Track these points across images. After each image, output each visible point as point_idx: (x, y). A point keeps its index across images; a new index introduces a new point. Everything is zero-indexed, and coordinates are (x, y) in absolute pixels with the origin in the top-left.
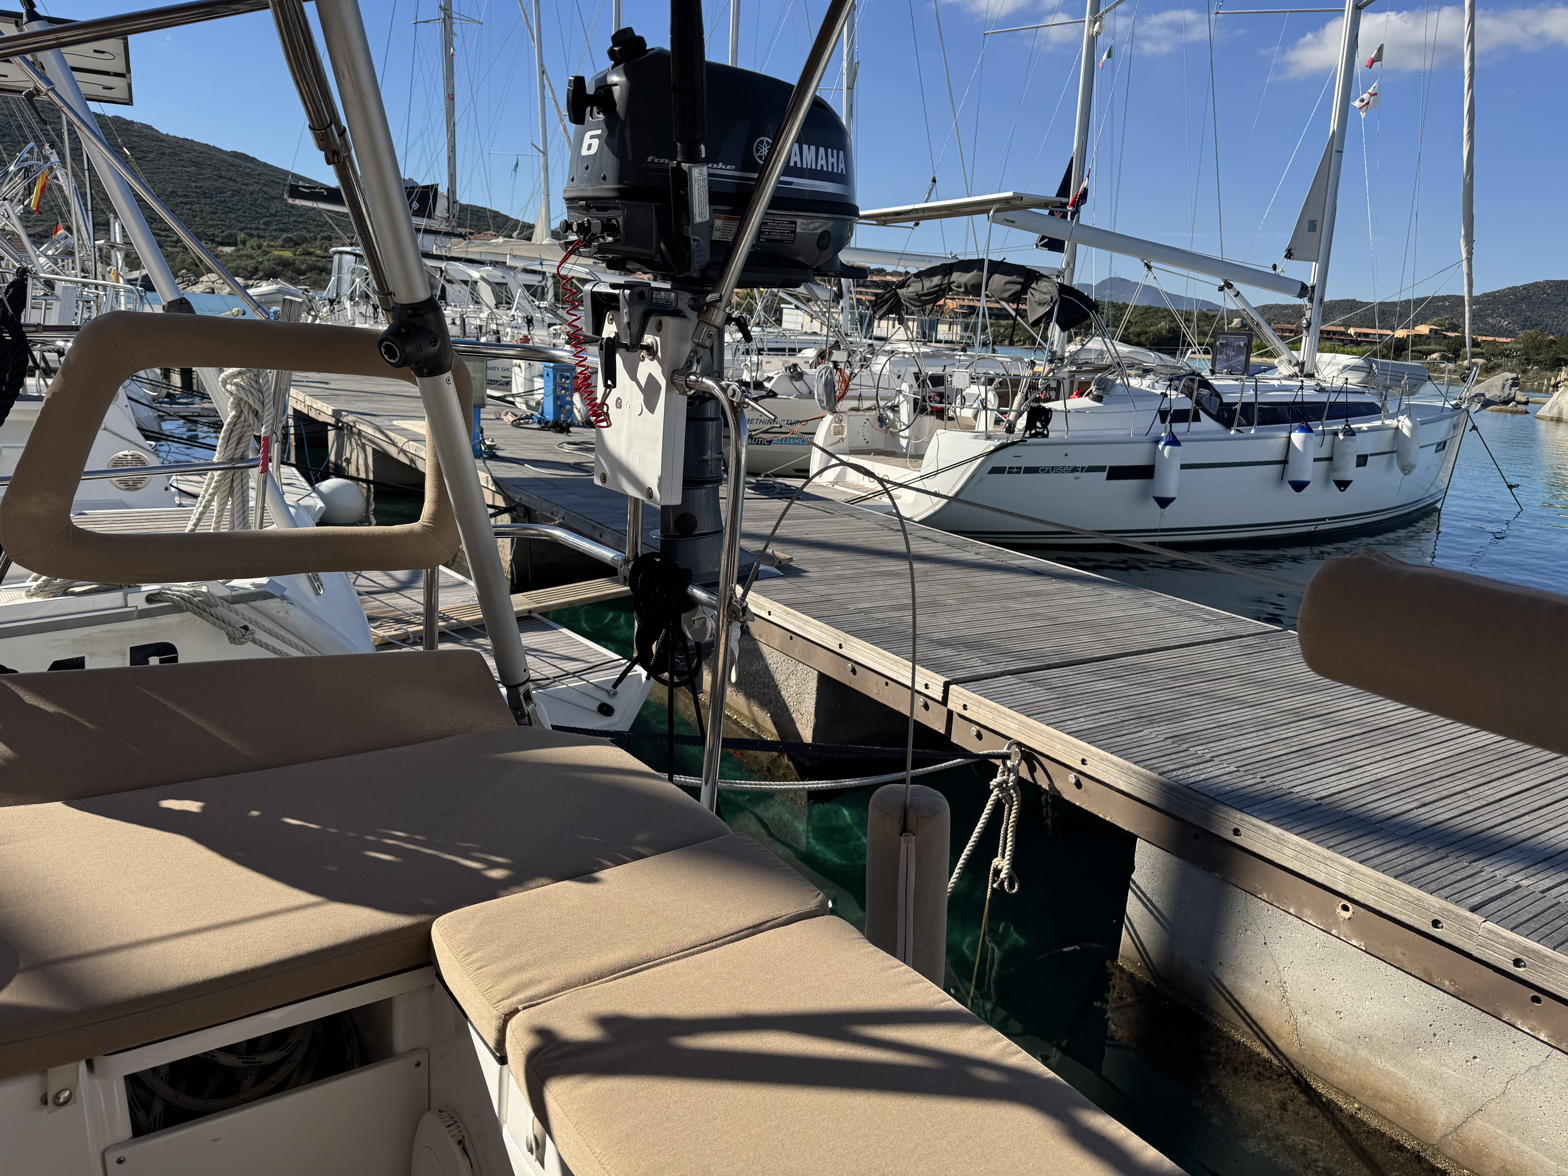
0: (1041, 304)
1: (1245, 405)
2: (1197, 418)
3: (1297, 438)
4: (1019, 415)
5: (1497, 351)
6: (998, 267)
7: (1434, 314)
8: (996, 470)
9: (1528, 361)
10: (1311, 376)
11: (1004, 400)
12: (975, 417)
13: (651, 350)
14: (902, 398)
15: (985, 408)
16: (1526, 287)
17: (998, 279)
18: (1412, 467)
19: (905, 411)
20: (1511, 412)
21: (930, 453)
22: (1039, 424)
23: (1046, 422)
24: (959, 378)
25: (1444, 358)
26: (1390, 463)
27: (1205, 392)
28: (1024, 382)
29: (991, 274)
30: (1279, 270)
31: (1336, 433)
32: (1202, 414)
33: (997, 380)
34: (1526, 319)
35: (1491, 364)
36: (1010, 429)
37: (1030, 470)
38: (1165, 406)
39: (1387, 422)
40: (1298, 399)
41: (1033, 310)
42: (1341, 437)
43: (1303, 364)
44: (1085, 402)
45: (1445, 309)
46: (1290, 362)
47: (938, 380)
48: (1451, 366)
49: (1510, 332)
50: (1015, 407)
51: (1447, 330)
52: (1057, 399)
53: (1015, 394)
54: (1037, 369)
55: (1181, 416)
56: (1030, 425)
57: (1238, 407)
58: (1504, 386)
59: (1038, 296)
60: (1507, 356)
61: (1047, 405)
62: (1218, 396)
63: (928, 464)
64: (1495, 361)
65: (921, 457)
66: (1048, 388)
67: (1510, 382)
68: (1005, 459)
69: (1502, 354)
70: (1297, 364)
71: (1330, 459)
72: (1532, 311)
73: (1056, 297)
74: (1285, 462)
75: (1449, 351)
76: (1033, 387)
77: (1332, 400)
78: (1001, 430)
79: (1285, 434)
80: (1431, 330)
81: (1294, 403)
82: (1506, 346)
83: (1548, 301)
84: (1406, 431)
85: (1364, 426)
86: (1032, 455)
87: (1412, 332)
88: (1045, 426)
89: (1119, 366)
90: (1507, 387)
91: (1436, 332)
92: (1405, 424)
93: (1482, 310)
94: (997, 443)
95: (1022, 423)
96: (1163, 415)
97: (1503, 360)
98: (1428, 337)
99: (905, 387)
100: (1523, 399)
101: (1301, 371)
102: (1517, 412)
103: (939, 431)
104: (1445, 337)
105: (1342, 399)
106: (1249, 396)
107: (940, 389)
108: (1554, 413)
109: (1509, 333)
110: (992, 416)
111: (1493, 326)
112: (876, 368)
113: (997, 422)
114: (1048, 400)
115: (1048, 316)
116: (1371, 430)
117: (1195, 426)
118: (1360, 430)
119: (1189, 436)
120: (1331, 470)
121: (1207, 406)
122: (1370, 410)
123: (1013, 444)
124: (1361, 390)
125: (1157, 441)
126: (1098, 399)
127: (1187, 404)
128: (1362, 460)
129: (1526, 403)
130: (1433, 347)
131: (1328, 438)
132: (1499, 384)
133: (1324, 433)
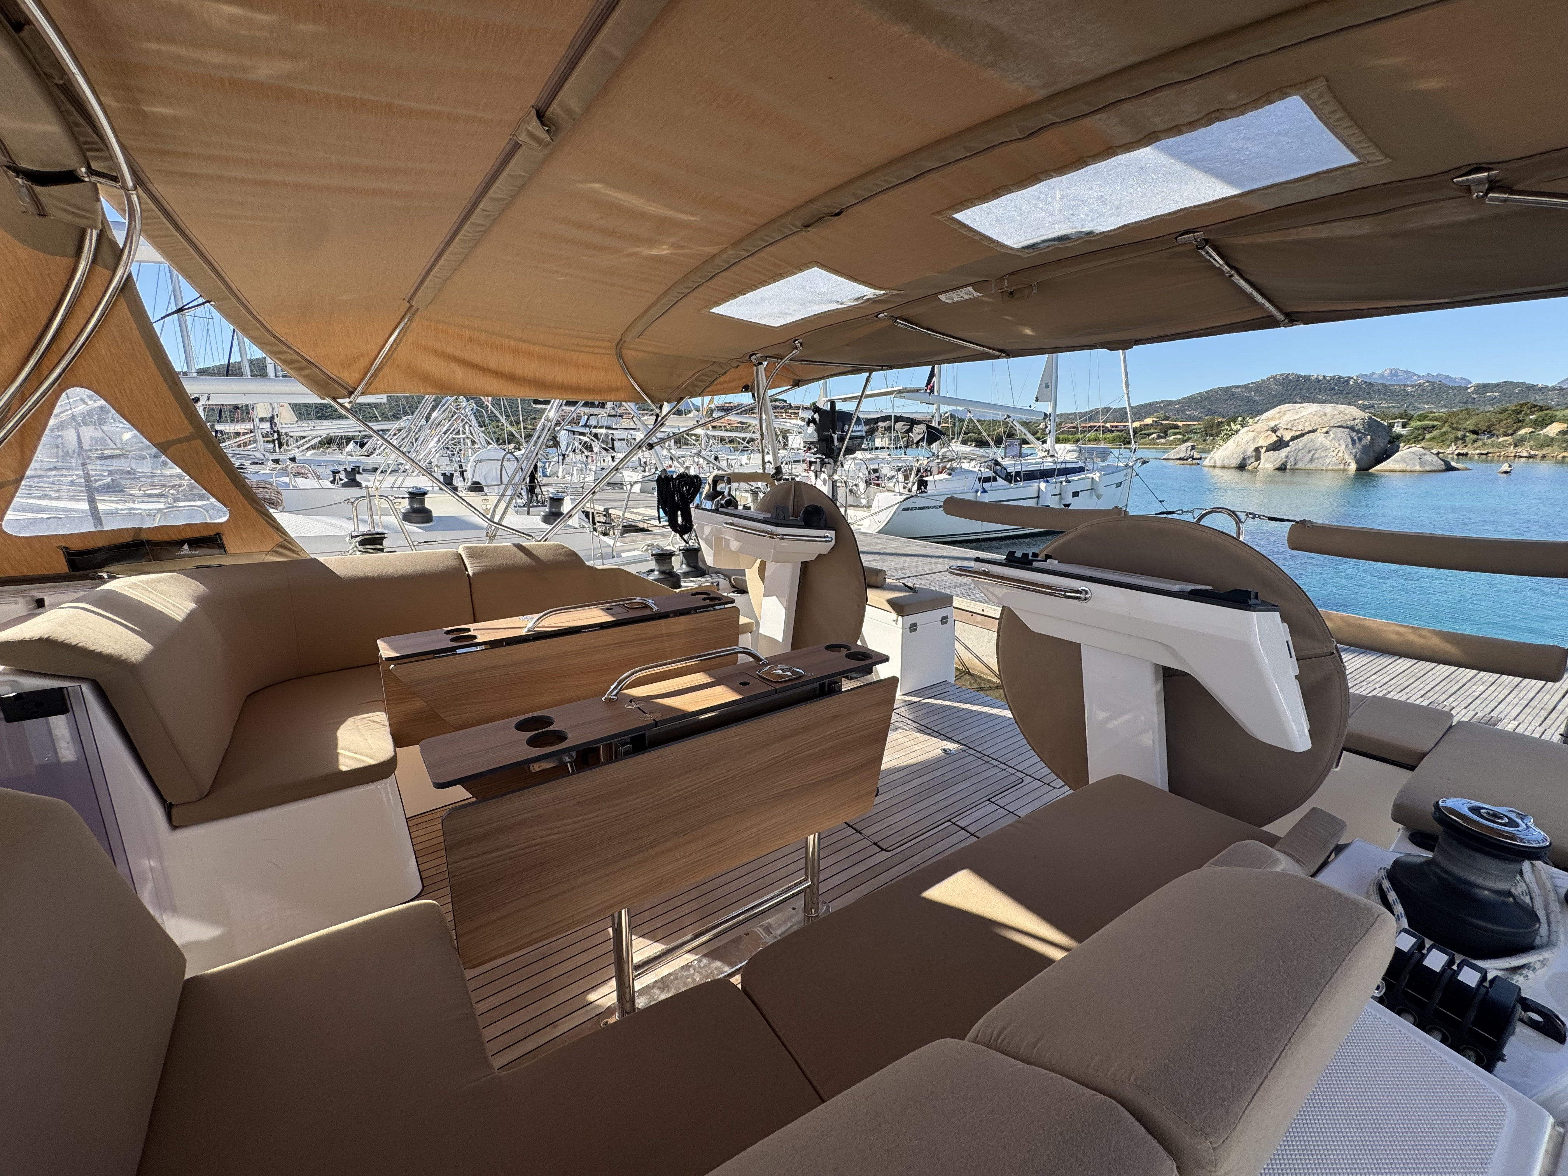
0: (919, 434)
1: (1016, 473)
2: (995, 480)
3: (1043, 485)
4: (914, 484)
5: (1189, 430)
6: (898, 419)
7: (1156, 411)
8: (905, 509)
9: (1207, 435)
10: (1052, 456)
11: (906, 477)
12: (894, 486)
13: (824, 472)
14: (860, 480)
15: (898, 481)
16: (1206, 392)
17: (899, 425)
18: (1101, 495)
19: (862, 486)
20: (1190, 464)
21: (874, 504)
22: (922, 487)
23: (925, 487)
24: (886, 470)
25: (1159, 437)
26: (1091, 493)
27: (998, 468)
28: (914, 469)
29: (895, 422)
30: (1032, 408)
31: (1061, 482)
32: (998, 478)
33: (903, 469)
34: (1209, 410)
35: (1186, 438)
36: (910, 490)
37: (920, 508)
38: (979, 476)
39: (1088, 475)
40: (1042, 468)
41: (916, 437)
42: (1064, 483)
43: (1049, 450)
44: (944, 476)
45: (1161, 408)
46: (1042, 450)
47: (876, 471)
48: (1163, 441)
49: (1200, 418)
50: (911, 480)
51: (1163, 420)
52: (931, 475)
53: (911, 474)
54: (920, 462)
55: (987, 480)
56: (919, 488)
57: (1013, 473)
58: (1187, 450)
59: (917, 430)
60: (1195, 433)
61: (925, 479)
62: (1005, 469)
63: (874, 509)
64: (1187, 436)
65: (871, 506)
66: (926, 471)
67: (1190, 448)
68: (909, 504)
69: (1191, 431)
70: (1046, 451)
71: (1060, 494)
72: (1211, 405)
73: (925, 430)
74: (1038, 497)
75: (1161, 432)
76: (918, 471)
77: (1058, 467)
78: (906, 491)
79: (1037, 484)
80: (1153, 421)
81: (1040, 470)
82: (1194, 427)
83: (1220, 399)
84: (1097, 479)
85: (1076, 478)
86: (920, 502)
87: (1142, 423)
88: (925, 488)
89: (960, 458)
90: (1189, 450)
91: (1156, 422)
92: (1096, 476)
93: (1182, 407)
94: (904, 497)
95: (915, 487)
96: (980, 479)
97: (1192, 435)
98: (1152, 425)
99: (861, 475)
100: (1198, 457)
101: (1048, 454)
102: (1193, 464)
103: (878, 494)
104: (1162, 424)
105: (1063, 466)
106: (1018, 469)
107: (877, 474)
108: (1212, 463)
109: (1198, 419)
110: (902, 485)
111: (1189, 416)
112: (846, 467)
113: (905, 488)
114: (927, 476)
115: (922, 439)
116: (1079, 479)
117: (994, 483)
118: (1074, 480)
119: (991, 488)
120: (1061, 499)
121: (1000, 474)
122: (1081, 470)
123: (912, 497)
124: (1076, 460)
125: (977, 492)
126: (950, 474)
127: (990, 474)
128: (1076, 494)
129: (1200, 459)
130: (1152, 431)
131: (1058, 485)
132: (1184, 449)
133: (1056, 482)
